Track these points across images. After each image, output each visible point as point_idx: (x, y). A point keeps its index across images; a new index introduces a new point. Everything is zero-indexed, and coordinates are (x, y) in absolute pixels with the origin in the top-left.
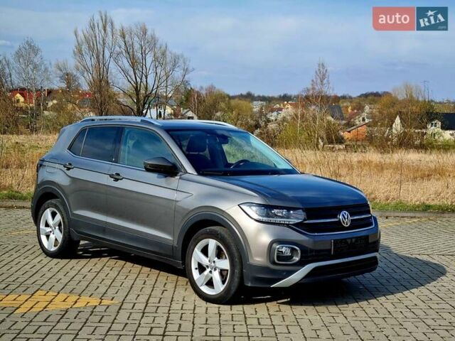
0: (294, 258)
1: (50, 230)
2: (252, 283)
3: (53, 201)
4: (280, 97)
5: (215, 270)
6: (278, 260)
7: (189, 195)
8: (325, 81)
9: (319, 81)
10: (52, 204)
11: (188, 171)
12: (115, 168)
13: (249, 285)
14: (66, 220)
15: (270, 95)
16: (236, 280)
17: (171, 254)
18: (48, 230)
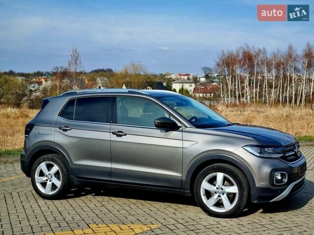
0: (283, 180)
1: (47, 178)
2: (258, 201)
3: (50, 156)
4: (35, 73)
5: (223, 194)
6: (276, 183)
7: (195, 143)
8: (78, 62)
9: (74, 62)
10: (48, 158)
11: (188, 126)
12: (116, 128)
13: (256, 202)
14: (65, 170)
15: (27, 73)
16: (245, 200)
17: (180, 187)
18: (44, 179)
